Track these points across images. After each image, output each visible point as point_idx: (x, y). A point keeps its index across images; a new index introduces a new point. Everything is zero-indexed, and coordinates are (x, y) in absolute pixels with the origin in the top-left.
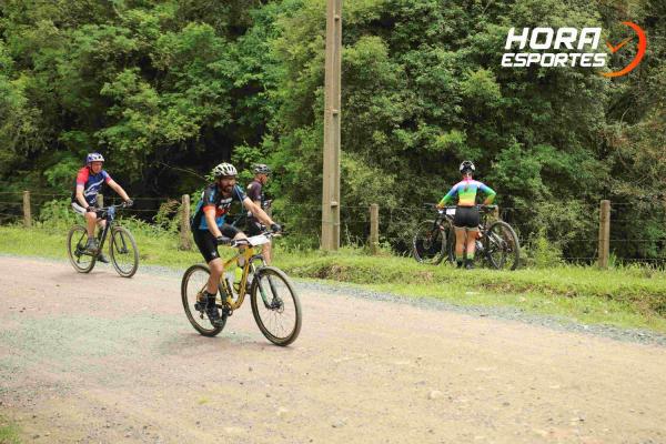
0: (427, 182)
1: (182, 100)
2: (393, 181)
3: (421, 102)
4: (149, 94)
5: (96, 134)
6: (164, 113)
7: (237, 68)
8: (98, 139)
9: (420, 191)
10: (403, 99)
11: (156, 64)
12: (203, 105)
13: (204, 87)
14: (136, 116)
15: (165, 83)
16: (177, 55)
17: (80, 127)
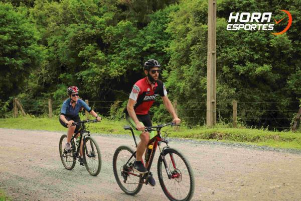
0: (251, 92)
1: (118, 58)
2: (234, 91)
3: (248, 51)
4: (100, 55)
5: (76, 75)
6: (109, 64)
7: (143, 42)
8: (77, 77)
9: (247, 96)
10: (238, 50)
11: (105, 41)
12: (128, 60)
13: (128, 51)
14: (94, 66)
15: (109, 50)
16: (114, 37)
17: (68, 72)
